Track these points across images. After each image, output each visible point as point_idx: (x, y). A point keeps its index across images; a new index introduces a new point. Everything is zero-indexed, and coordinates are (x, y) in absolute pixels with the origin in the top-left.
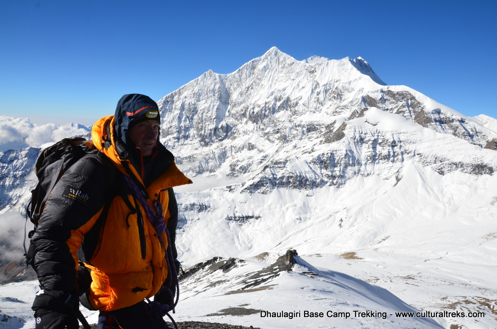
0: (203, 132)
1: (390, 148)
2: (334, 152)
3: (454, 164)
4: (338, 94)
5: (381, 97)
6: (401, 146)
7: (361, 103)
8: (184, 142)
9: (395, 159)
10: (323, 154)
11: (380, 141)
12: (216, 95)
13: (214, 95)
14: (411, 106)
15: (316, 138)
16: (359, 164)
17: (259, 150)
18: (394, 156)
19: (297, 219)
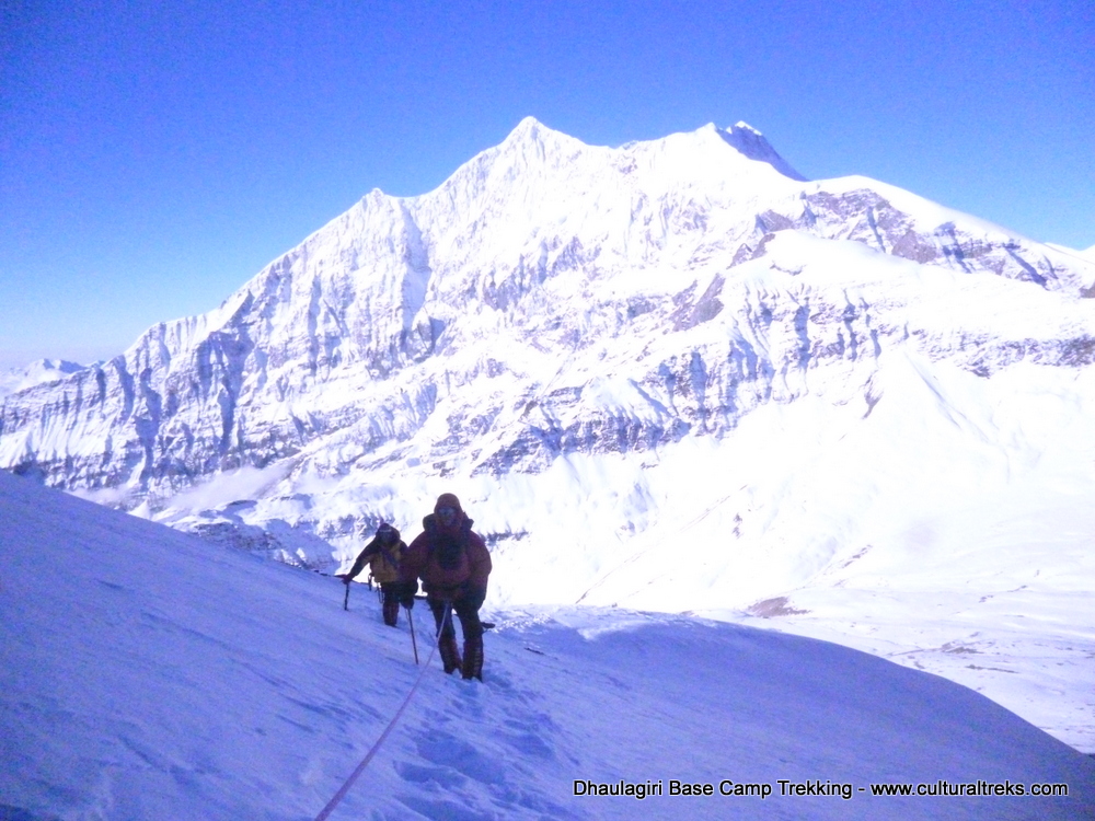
0: (373, 345)
1: (842, 325)
2: (701, 351)
3: (1012, 346)
4: (697, 217)
5: (803, 210)
6: (868, 318)
7: (755, 231)
8: (329, 373)
9: (859, 350)
10: (673, 358)
11: (814, 311)
12: (398, 250)
13: (393, 251)
14: (880, 224)
15: (653, 329)
16: (768, 371)
17: (515, 374)
18: (854, 344)
19: (623, 528)
